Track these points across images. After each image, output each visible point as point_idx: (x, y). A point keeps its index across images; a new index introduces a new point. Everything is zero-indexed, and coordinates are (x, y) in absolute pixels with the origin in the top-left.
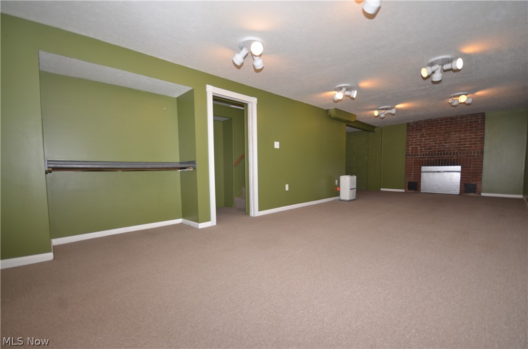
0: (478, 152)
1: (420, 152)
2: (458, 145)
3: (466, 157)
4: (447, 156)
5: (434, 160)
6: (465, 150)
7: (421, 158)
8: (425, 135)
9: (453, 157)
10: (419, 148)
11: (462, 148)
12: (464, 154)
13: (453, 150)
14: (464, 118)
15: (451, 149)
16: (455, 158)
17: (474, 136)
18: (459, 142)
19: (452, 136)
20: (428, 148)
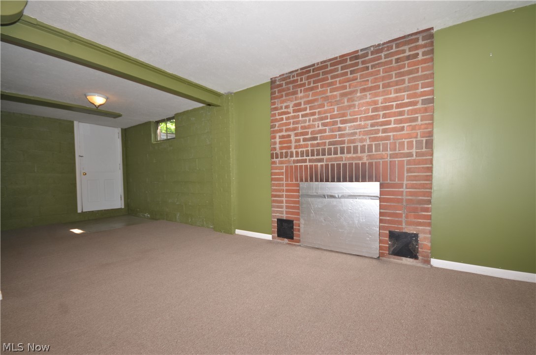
0: (419, 143)
1: (296, 147)
2: (372, 125)
3: (392, 156)
4: (349, 156)
5: (322, 166)
6: (388, 138)
7: (298, 161)
8: (303, 106)
9: (360, 158)
10: (293, 138)
11: (380, 134)
12: (385, 149)
13: (362, 140)
14: (381, 51)
15: (357, 137)
16: (365, 160)
17: (409, 97)
18: (372, 118)
19: (357, 103)
20: (309, 136)
